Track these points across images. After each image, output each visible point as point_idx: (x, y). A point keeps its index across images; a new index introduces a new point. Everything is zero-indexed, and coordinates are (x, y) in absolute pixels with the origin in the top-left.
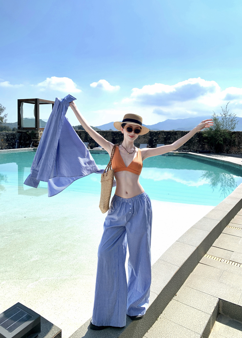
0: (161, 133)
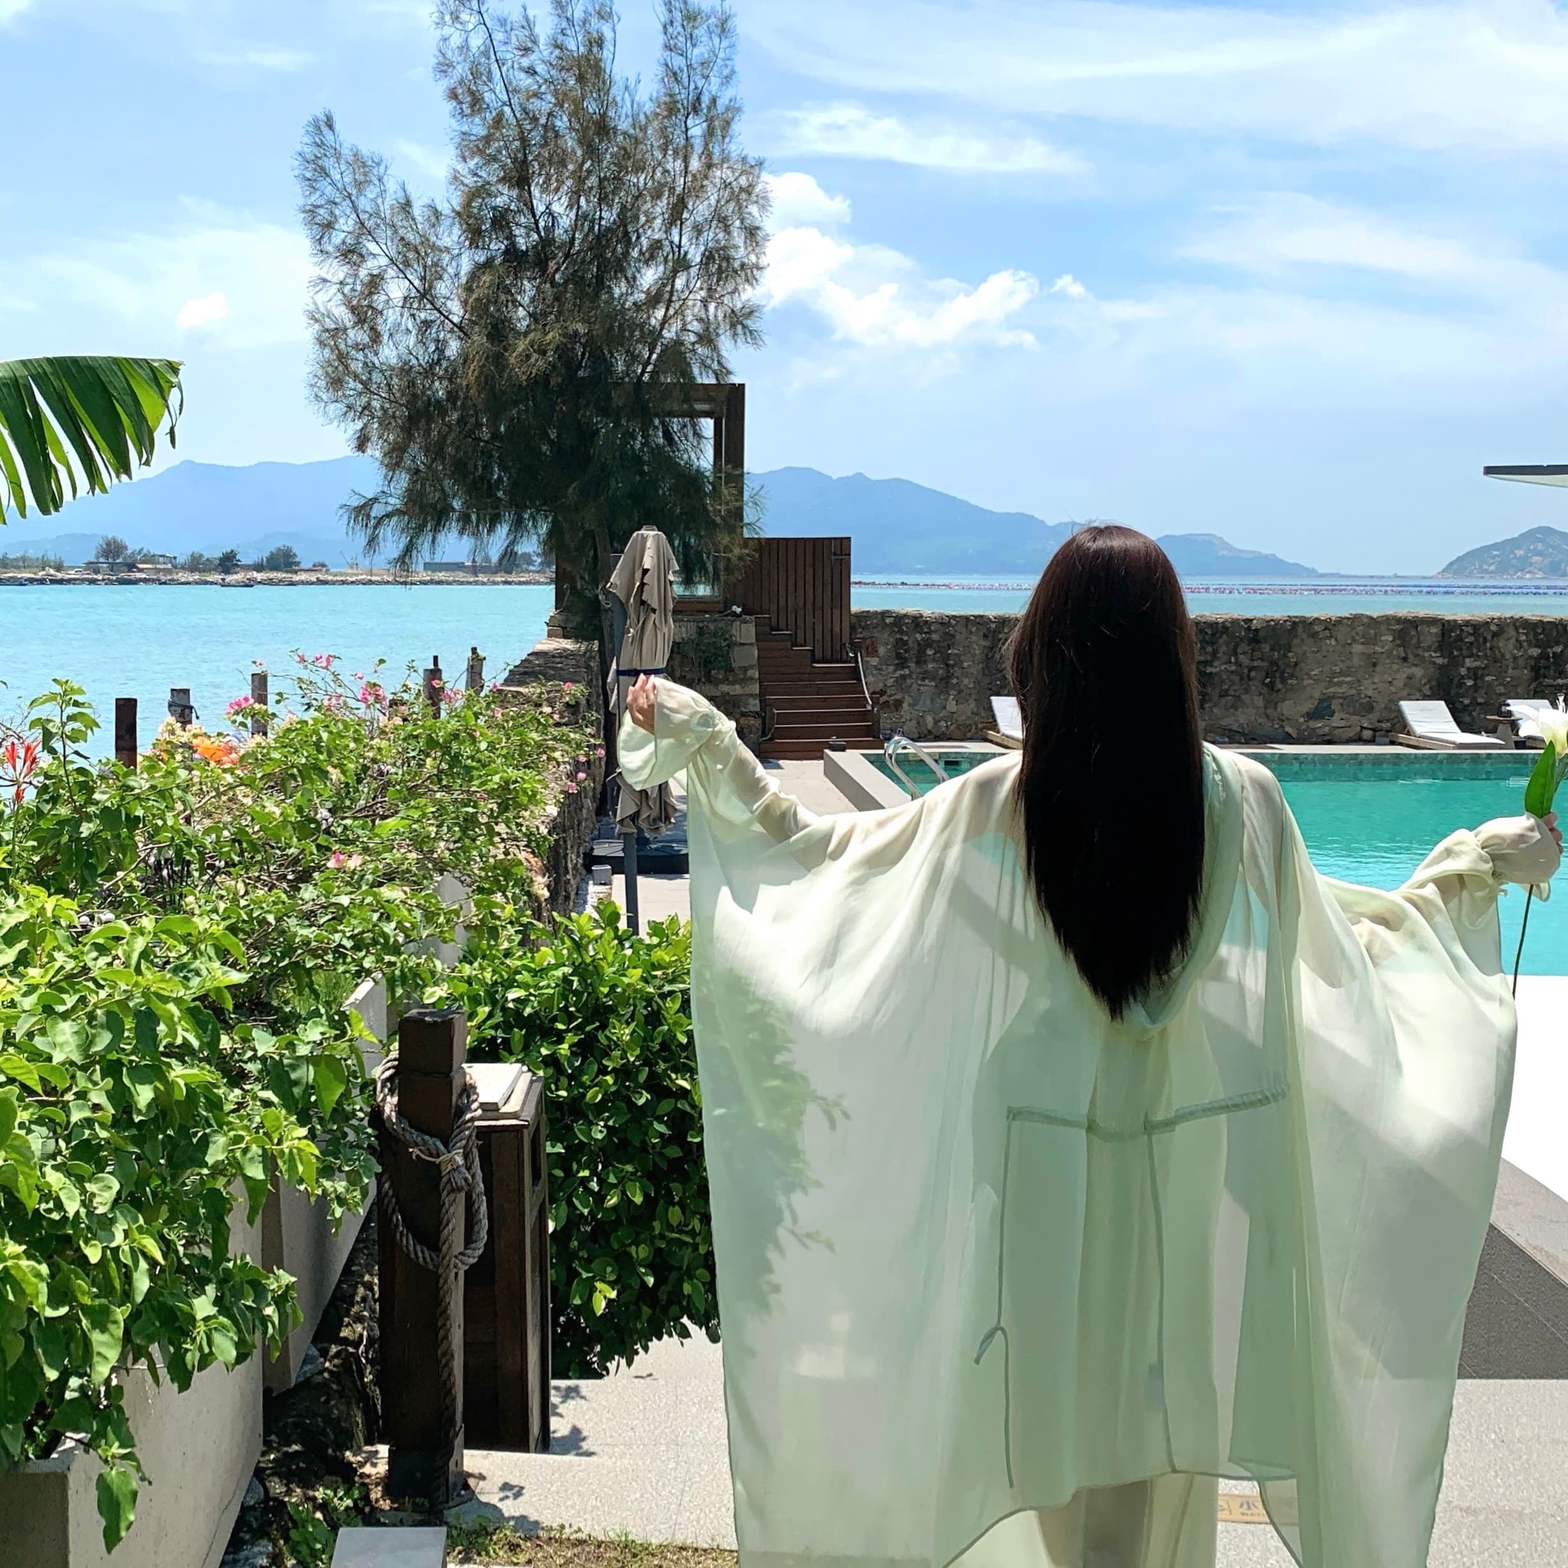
0: (1512, 632)
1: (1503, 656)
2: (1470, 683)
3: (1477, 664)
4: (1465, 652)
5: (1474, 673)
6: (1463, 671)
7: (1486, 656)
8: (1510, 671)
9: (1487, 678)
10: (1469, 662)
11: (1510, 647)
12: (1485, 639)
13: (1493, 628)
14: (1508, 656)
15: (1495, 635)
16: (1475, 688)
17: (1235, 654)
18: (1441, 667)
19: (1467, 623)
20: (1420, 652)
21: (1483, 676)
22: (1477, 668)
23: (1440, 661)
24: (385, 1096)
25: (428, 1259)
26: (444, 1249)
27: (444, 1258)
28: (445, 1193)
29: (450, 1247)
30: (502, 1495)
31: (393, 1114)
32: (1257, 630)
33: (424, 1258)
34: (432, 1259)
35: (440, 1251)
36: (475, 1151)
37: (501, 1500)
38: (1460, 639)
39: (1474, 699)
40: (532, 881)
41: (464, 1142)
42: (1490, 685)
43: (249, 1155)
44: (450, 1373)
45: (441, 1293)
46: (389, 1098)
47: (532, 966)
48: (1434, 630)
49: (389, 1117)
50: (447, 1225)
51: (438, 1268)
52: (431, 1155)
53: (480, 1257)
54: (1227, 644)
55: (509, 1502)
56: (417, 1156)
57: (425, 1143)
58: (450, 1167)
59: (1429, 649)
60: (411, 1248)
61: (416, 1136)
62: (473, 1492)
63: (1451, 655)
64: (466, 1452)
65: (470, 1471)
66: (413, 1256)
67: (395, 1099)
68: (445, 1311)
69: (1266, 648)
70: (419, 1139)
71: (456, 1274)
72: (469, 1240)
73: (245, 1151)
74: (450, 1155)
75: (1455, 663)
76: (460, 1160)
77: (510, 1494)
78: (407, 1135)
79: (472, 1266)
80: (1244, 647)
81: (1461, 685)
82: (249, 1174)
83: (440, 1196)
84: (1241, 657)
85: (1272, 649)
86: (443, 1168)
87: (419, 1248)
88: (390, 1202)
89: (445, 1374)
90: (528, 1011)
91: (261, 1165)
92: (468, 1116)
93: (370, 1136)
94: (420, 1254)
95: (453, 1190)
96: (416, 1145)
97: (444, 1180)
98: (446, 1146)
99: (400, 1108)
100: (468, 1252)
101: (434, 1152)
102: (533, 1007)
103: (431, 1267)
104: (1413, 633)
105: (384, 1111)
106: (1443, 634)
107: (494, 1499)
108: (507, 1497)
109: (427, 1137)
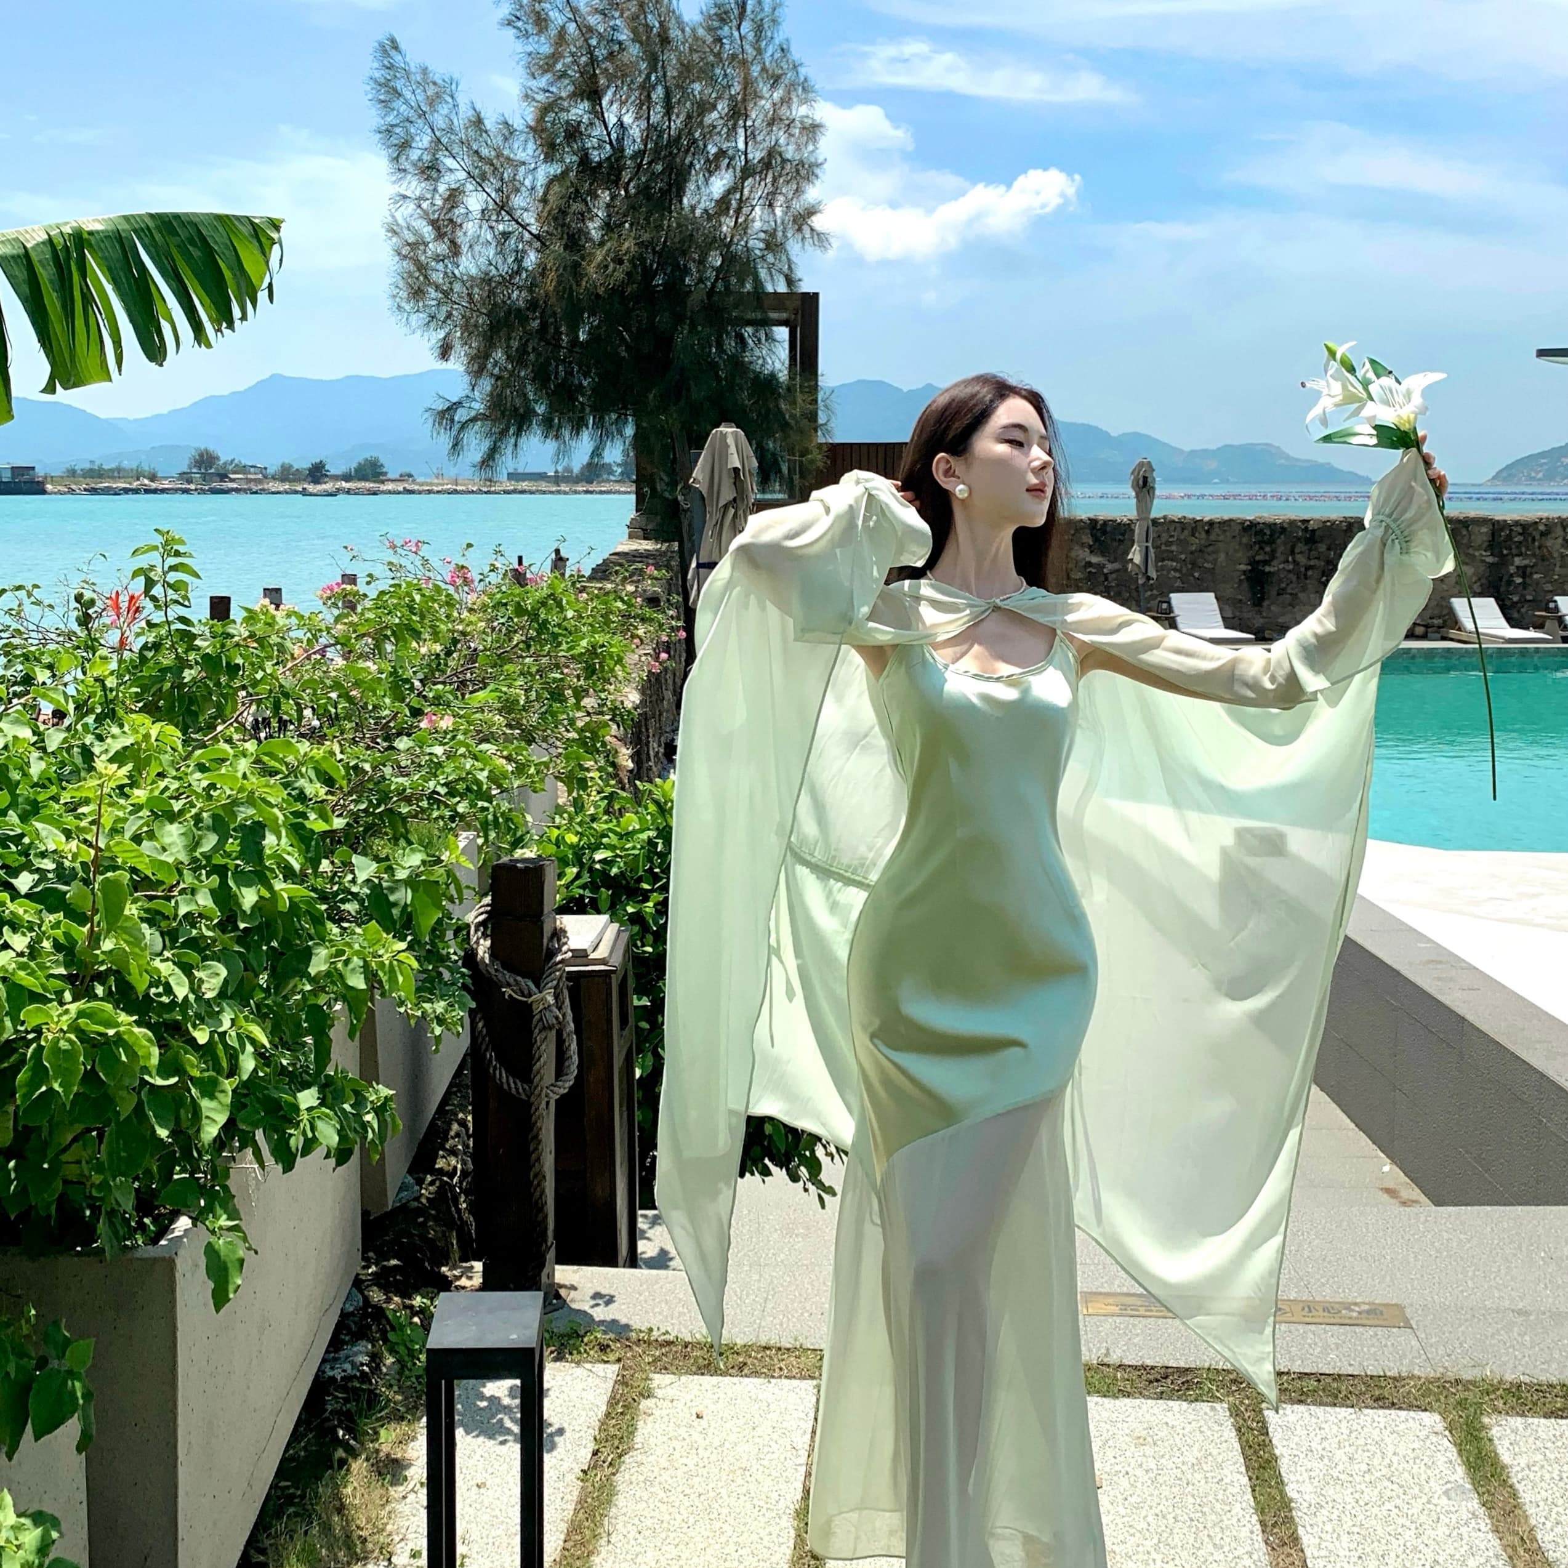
0: (1560, 532)
1: (1550, 553)
2: (1519, 580)
3: (1526, 562)
4: (1514, 551)
5: (1523, 571)
6: (1512, 569)
7: (1534, 555)
8: (1557, 569)
9: (1536, 576)
10: (1518, 561)
11: (1558, 546)
12: (1534, 540)
13: (1542, 528)
14: (1556, 555)
15: (1543, 534)
16: (1524, 585)
17: (1292, 553)
18: (1491, 565)
19: (1517, 523)
20: (1471, 551)
21: (1531, 574)
22: (1526, 567)
23: (1490, 560)
24: (478, 939)
25: (521, 1090)
26: (537, 1079)
27: (535, 1088)
28: (537, 1031)
29: (541, 1079)
30: (593, 1302)
31: (487, 955)
32: (1313, 531)
33: (517, 1089)
34: (524, 1090)
35: (531, 1082)
36: (566, 993)
37: (592, 1307)
38: (1509, 537)
39: (1523, 596)
40: (617, 752)
41: (555, 982)
42: (1538, 583)
43: (351, 966)
44: (543, 1192)
45: (534, 1118)
46: (482, 941)
47: (618, 829)
48: (1484, 530)
49: (483, 958)
50: (539, 1059)
51: (529, 1097)
52: (523, 995)
53: (571, 1088)
54: (1285, 544)
55: (597, 1309)
56: (510, 996)
57: (517, 983)
58: (541, 1007)
59: (1479, 548)
60: (504, 1080)
61: (509, 977)
62: (565, 1301)
63: (1502, 556)
64: (557, 1267)
65: (562, 1282)
66: (505, 1087)
67: (488, 943)
68: (536, 1136)
69: (1322, 547)
70: (511, 981)
71: (548, 1103)
72: (560, 1072)
73: (347, 963)
74: (541, 995)
75: (1504, 561)
76: (551, 999)
77: (600, 1302)
78: (500, 976)
79: (563, 1096)
80: (1300, 547)
81: (1510, 582)
82: (351, 984)
83: (532, 1033)
84: (1299, 558)
85: (1329, 549)
86: (534, 1006)
87: (511, 1080)
88: (484, 1039)
89: (538, 1194)
90: (614, 871)
91: (362, 976)
92: (559, 958)
93: (463, 975)
94: (513, 1085)
95: (544, 1028)
96: (509, 985)
97: (537, 1017)
98: (538, 986)
99: (493, 951)
100: (559, 1083)
101: (526, 992)
102: (619, 868)
103: (523, 1097)
104: (1464, 532)
105: (477, 954)
106: (1493, 534)
107: (586, 1307)
108: (597, 1305)
109: (519, 978)
